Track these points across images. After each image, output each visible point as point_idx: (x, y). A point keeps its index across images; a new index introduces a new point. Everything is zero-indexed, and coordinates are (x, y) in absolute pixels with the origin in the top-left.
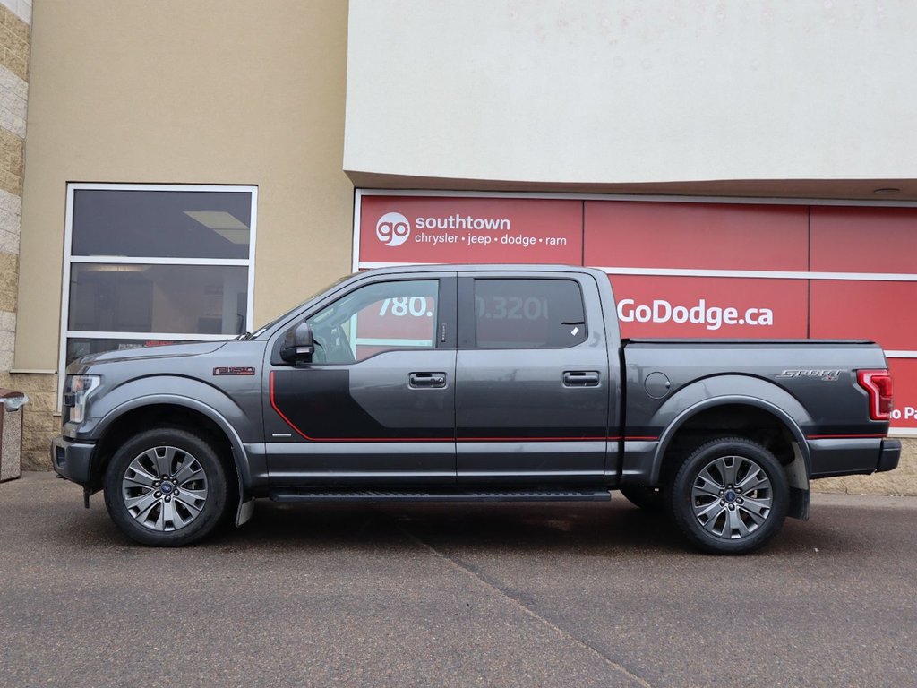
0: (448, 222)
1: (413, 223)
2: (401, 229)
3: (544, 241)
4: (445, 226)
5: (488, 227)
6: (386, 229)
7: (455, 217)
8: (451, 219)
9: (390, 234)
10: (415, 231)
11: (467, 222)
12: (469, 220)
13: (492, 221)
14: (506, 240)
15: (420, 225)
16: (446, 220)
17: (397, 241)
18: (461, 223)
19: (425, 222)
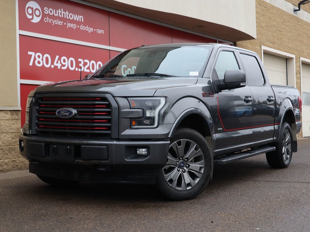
0: (58, 12)
1: (43, 10)
2: (37, 13)
3: (96, 30)
4: (57, 15)
5: (75, 19)
6: (30, 11)
7: (61, 10)
8: (60, 11)
9: (32, 14)
10: (44, 16)
11: (66, 14)
12: (67, 13)
13: (76, 15)
14: (82, 27)
15: (46, 12)
16: (57, 11)
17: (36, 20)
18: (64, 14)
19: (48, 10)
